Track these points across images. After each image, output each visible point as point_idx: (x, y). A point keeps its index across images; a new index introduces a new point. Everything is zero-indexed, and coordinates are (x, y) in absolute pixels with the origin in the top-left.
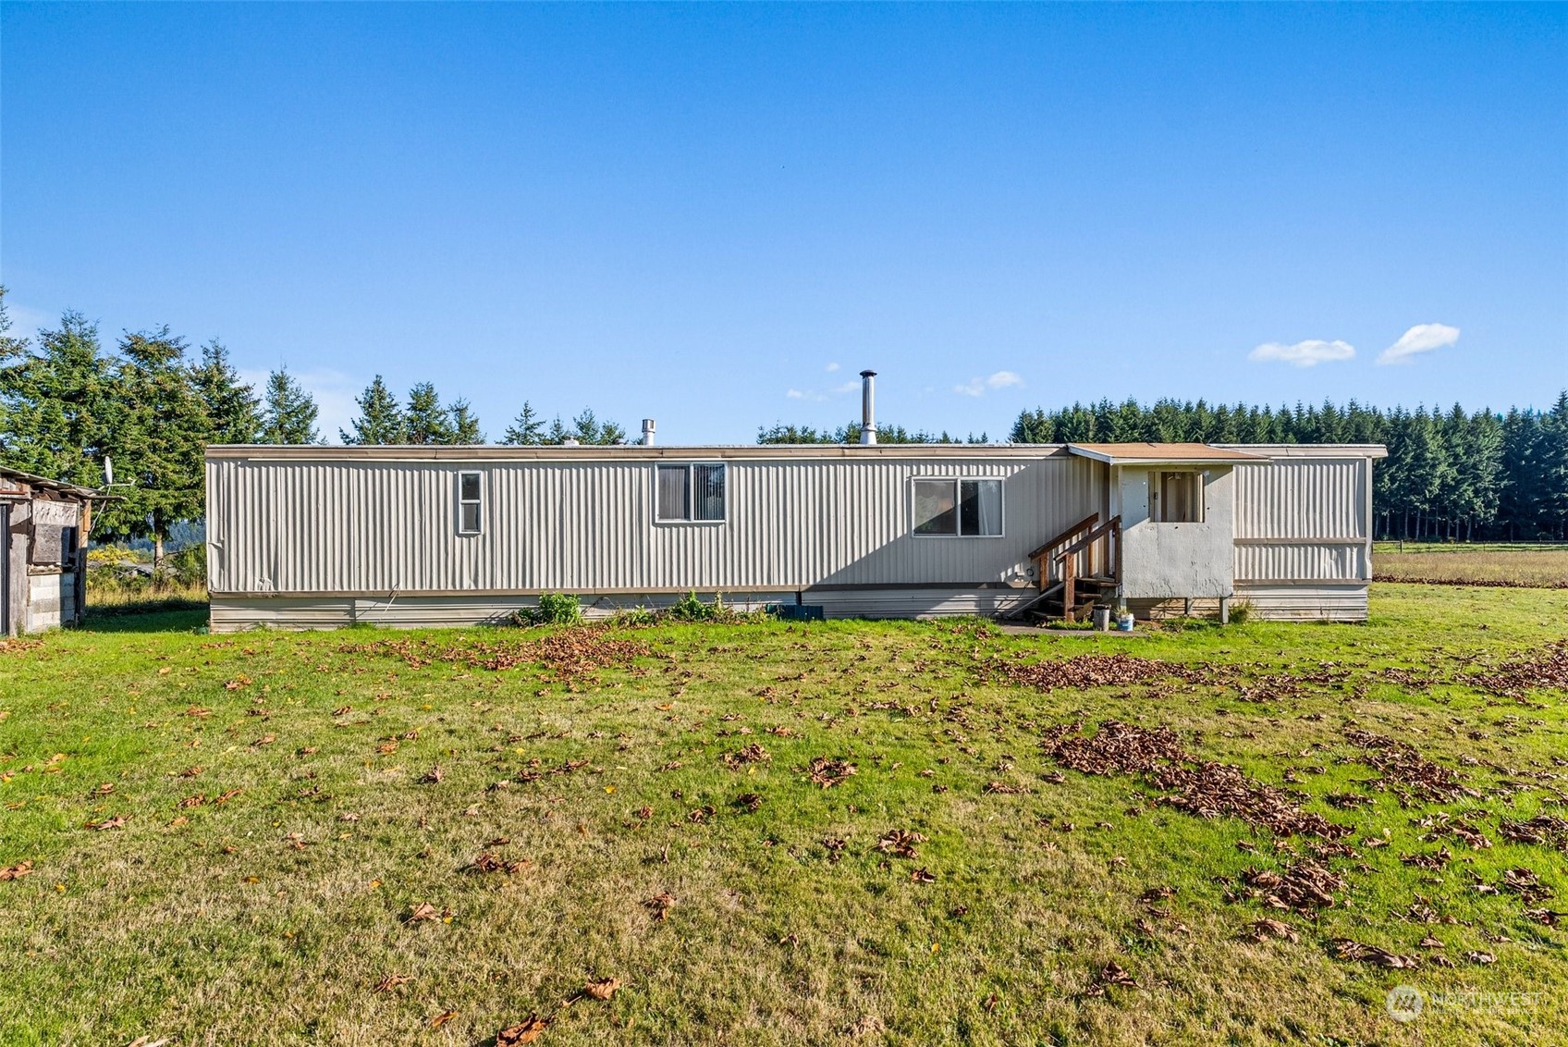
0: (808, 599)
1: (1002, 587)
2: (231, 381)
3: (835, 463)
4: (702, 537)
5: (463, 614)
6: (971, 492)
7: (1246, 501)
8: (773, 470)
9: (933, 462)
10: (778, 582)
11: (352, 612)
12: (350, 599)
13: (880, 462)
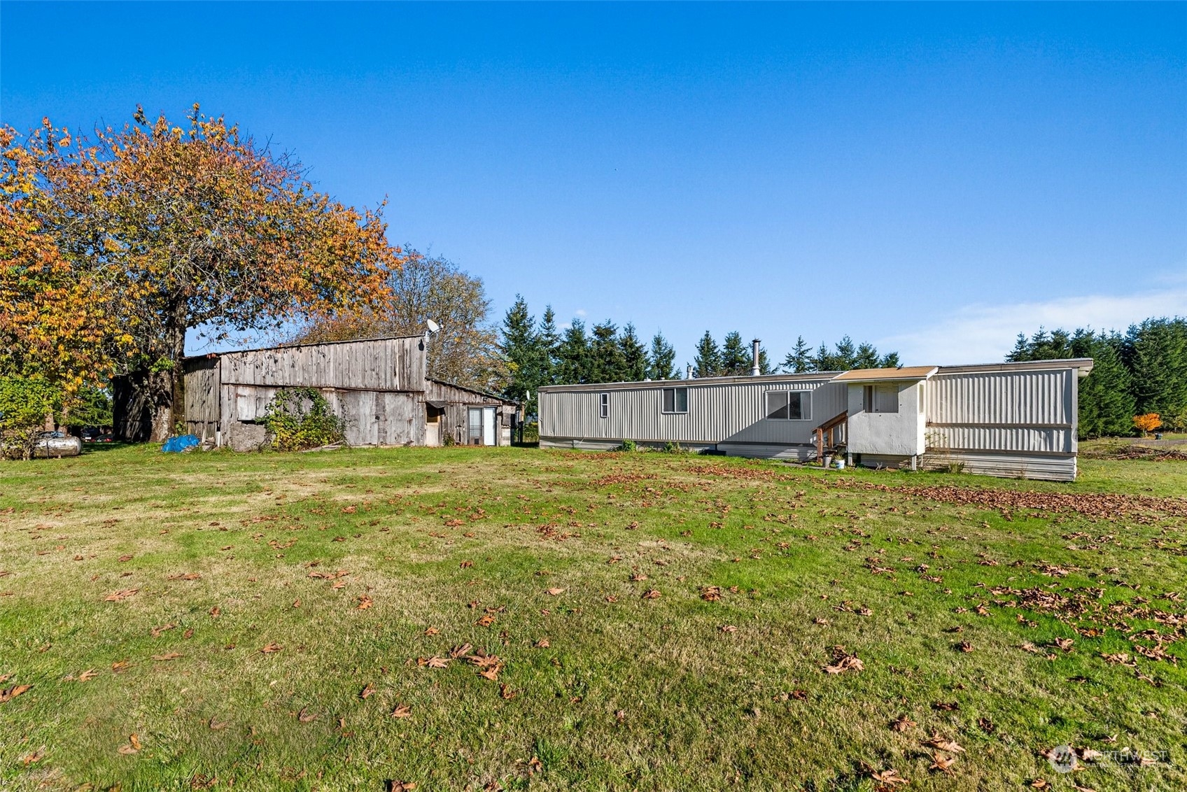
0: (720, 448)
1: (811, 446)
2: (636, 343)
3: (731, 385)
4: (680, 419)
5: (603, 447)
6: (796, 398)
7: (968, 400)
8: (706, 389)
9: (775, 383)
10: (708, 439)
11: (573, 444)
12: (572, 439)
13: (751, 384)
